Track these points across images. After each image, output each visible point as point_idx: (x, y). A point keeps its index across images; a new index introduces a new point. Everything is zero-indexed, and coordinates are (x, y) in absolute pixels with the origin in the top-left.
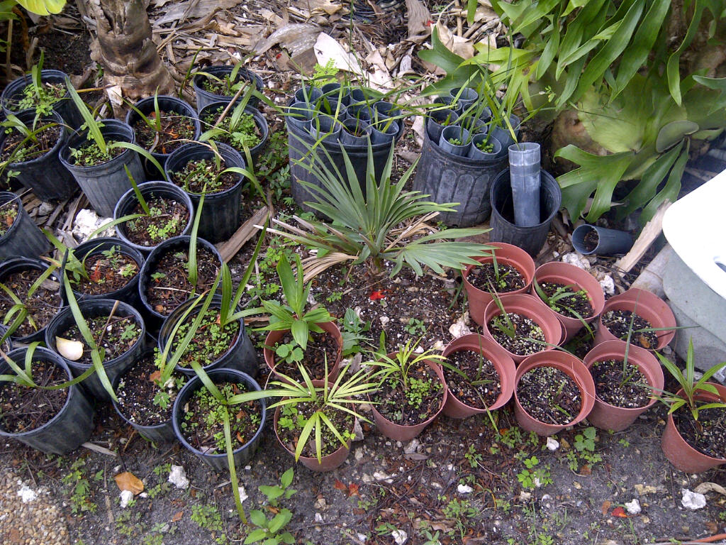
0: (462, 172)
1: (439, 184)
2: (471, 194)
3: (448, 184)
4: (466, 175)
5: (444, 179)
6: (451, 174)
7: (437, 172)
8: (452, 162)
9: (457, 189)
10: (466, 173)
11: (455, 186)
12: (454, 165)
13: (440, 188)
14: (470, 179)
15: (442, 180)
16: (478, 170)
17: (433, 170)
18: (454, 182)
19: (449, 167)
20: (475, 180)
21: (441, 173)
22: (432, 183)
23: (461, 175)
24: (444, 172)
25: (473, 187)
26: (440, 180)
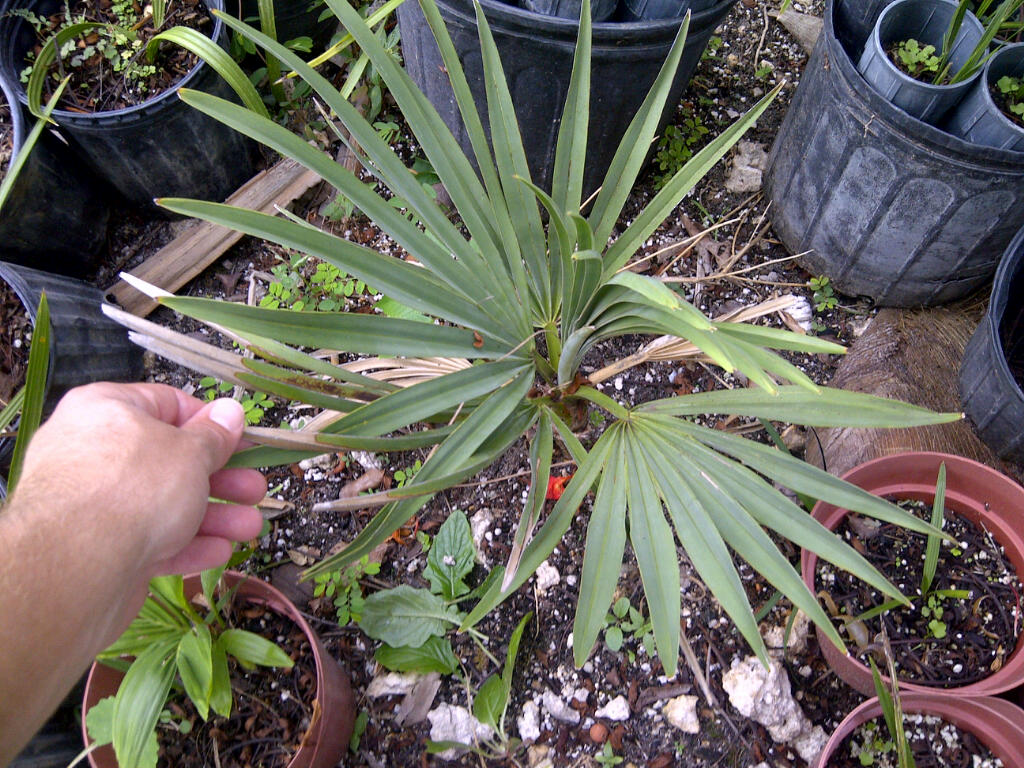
0: (920, 168)
1: (836, 179)
2: (934, 234)
3: (867, 190)
4: (931, 182)
5: (853, 168)
6: (880, 163)
7: (836, 144)
8: (891, 131)
9: (891, 212)
10: (934, 174)
11: (887, 203)
12: (893, 140)
13: (836, 193)
14: (943, 195)
15: (847, 171)
16: (976, 175)
17: (825, 133)
18: (883, 191)
19: (877, 142)
20: (960, 201)
21: (849, 151)
22: (816, 169)
23: (913, 175)
24: (858, 151)
25: (946, 218)
26: (840, 171)
